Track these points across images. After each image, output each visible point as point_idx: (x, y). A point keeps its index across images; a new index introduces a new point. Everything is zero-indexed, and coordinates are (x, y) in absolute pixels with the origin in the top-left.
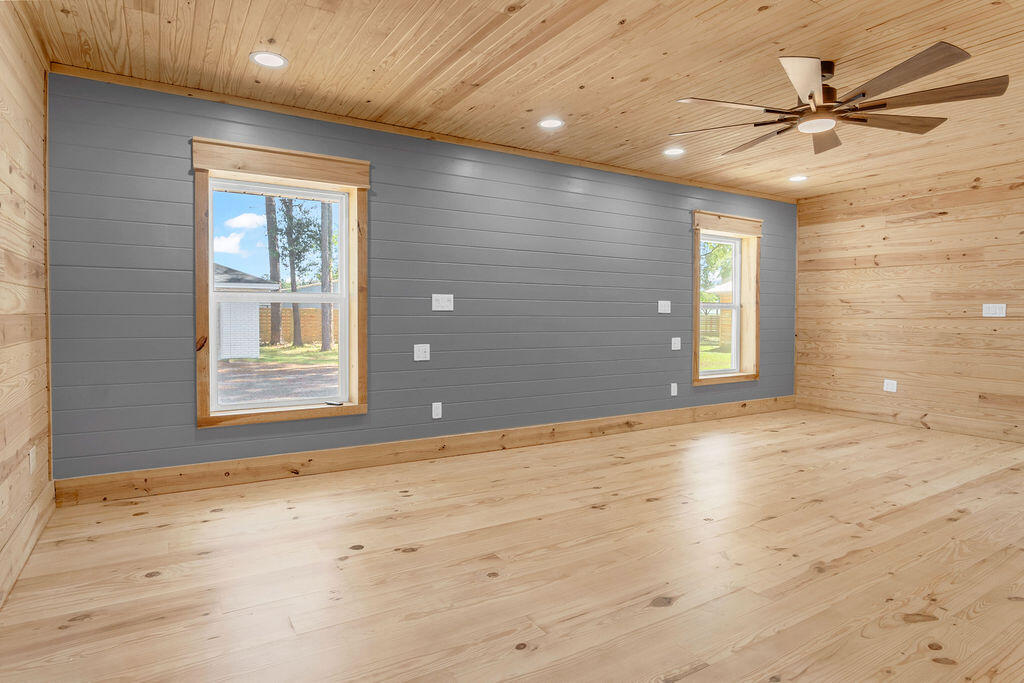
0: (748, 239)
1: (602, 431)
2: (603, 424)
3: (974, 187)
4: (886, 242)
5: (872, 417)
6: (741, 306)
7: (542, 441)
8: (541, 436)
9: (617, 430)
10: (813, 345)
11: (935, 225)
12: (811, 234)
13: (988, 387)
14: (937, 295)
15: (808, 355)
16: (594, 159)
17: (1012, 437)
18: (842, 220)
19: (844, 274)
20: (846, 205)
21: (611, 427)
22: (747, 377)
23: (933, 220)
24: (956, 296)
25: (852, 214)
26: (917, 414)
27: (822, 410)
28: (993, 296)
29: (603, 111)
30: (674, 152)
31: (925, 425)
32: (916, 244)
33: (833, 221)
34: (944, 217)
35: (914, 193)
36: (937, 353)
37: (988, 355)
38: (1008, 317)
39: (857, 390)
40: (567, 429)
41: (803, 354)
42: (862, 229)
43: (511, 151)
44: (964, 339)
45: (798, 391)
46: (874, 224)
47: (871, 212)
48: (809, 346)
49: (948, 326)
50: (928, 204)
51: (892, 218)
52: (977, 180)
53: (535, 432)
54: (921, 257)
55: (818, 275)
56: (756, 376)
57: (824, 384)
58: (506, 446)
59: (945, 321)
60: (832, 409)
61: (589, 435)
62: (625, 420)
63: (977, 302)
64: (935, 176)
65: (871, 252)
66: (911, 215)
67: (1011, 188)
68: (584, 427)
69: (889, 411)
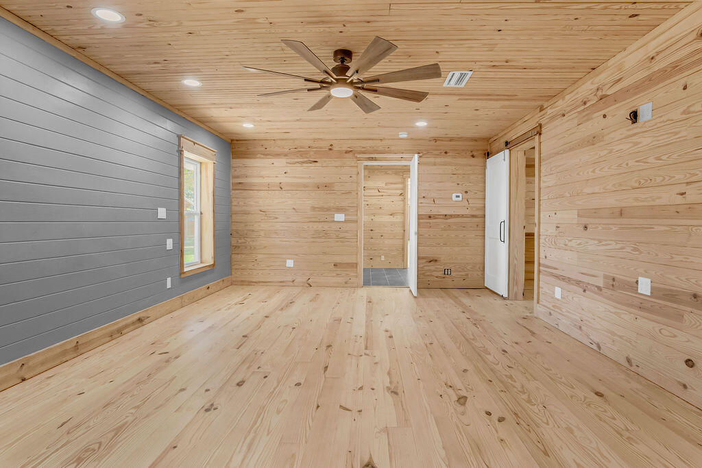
0: (206, 164)
1: (120, 332)
2: (120, 325)
3: (330, 149)
4: (286, 175)
5: (282, 284)
6: (201, 213)
7: (68, 358)
8: (64, 353)
9: (132, 327)
10: (243, 240)
11: (312, 168)
12: (241, 165)
13: (338, 259)
14: (313, 208)
15: (239, 247)
16: (113, 68)
17: (349, 285)
18: (260, 158)
19: (262, 194)
20: (263, 149)
21: (126, 326)
22: (209, 266)
23: (310, 165)
24: (322, 209)
25: (266, 155)
26: (304, 279)
27: (250, 283)
28: (340, 210)
29: (175, 24)
30: (191, 82)
31: (309, 284)
32: (303, 178)
33: (255, 158)
34: (316, 163)
35: (301, 148)
36: (313, 242)
37: (337, 242)
38: (346, 221)
39: (272, 268)
40: (91, 338)
41: (236, 246)
42: (273, 165)
43: (30, 29)
44: (326, 234)
45: (233, 273)
46: (280, 162)
47: (278, 155)
48: (240, 241)
49: (319, 226)
50: (308, 154)
51: (289, 161)
52: (331, 145)
53: (59, 350)
54: (305, 186)
55: (245, 193)
56: (213, 265)
57: (250, 266)
58: (26, 377)
59: (318, 223)
60: (255, 282)
61: (109, 338)
62: (136, 318)
63: (332, 213)
64: (312, 139)
65: (278, 181)
66: (299, 160)
67: (346, 152)
68: (104, 332)
69: (290, 278)
